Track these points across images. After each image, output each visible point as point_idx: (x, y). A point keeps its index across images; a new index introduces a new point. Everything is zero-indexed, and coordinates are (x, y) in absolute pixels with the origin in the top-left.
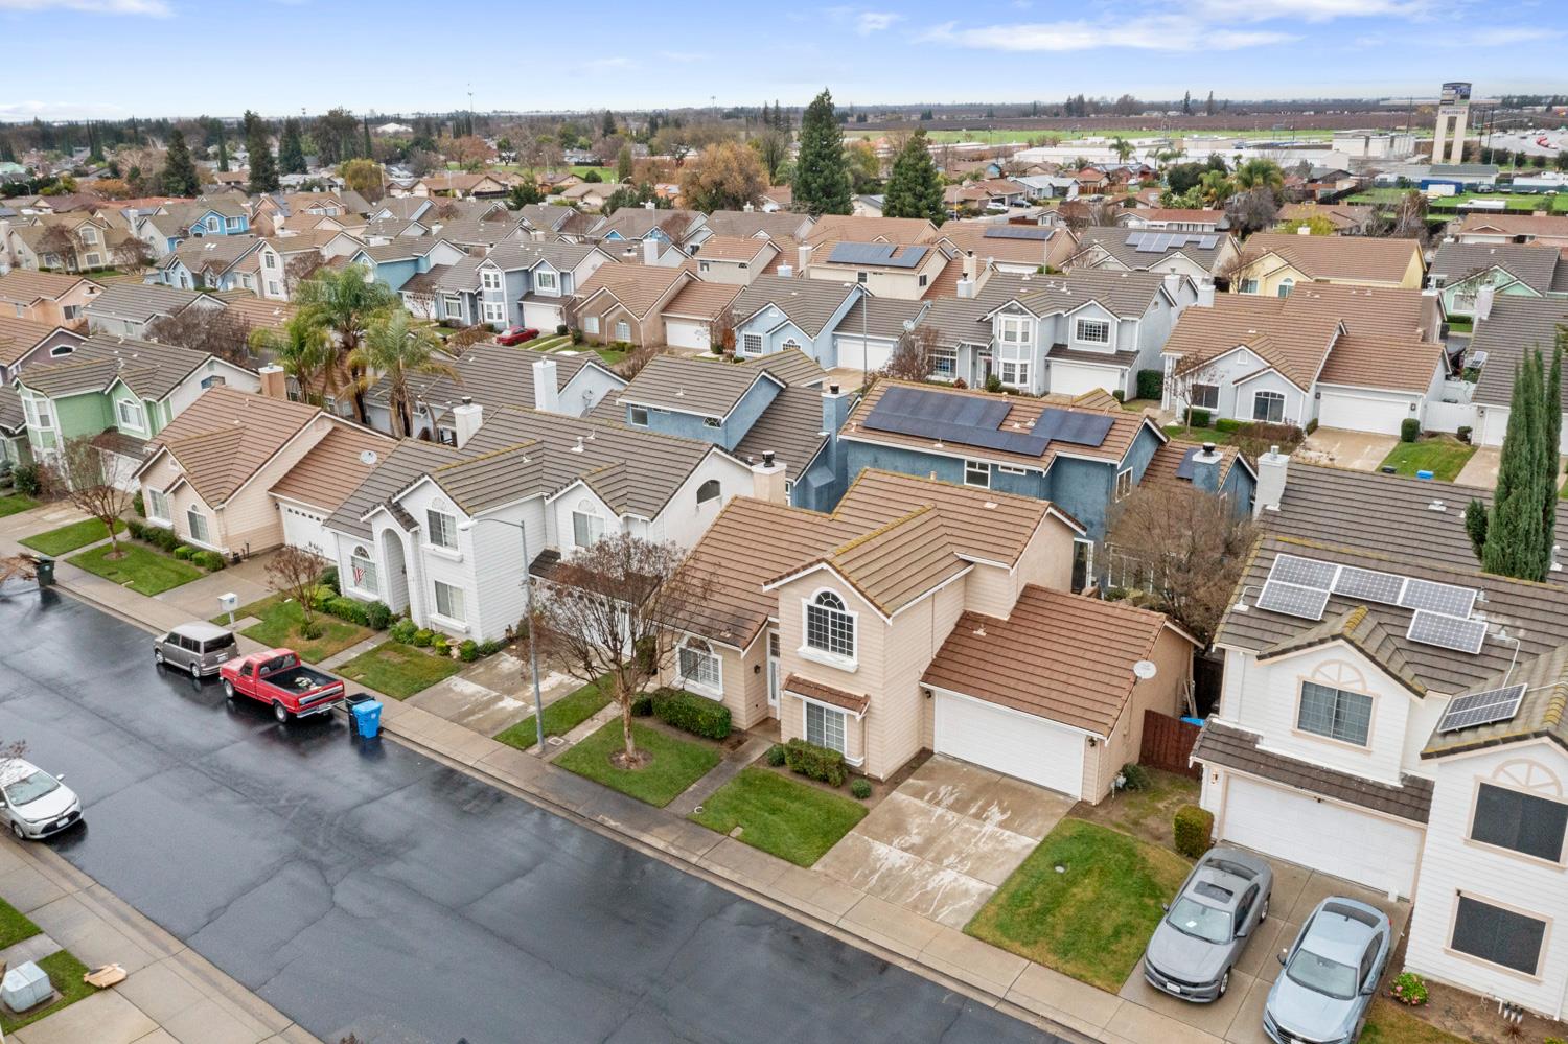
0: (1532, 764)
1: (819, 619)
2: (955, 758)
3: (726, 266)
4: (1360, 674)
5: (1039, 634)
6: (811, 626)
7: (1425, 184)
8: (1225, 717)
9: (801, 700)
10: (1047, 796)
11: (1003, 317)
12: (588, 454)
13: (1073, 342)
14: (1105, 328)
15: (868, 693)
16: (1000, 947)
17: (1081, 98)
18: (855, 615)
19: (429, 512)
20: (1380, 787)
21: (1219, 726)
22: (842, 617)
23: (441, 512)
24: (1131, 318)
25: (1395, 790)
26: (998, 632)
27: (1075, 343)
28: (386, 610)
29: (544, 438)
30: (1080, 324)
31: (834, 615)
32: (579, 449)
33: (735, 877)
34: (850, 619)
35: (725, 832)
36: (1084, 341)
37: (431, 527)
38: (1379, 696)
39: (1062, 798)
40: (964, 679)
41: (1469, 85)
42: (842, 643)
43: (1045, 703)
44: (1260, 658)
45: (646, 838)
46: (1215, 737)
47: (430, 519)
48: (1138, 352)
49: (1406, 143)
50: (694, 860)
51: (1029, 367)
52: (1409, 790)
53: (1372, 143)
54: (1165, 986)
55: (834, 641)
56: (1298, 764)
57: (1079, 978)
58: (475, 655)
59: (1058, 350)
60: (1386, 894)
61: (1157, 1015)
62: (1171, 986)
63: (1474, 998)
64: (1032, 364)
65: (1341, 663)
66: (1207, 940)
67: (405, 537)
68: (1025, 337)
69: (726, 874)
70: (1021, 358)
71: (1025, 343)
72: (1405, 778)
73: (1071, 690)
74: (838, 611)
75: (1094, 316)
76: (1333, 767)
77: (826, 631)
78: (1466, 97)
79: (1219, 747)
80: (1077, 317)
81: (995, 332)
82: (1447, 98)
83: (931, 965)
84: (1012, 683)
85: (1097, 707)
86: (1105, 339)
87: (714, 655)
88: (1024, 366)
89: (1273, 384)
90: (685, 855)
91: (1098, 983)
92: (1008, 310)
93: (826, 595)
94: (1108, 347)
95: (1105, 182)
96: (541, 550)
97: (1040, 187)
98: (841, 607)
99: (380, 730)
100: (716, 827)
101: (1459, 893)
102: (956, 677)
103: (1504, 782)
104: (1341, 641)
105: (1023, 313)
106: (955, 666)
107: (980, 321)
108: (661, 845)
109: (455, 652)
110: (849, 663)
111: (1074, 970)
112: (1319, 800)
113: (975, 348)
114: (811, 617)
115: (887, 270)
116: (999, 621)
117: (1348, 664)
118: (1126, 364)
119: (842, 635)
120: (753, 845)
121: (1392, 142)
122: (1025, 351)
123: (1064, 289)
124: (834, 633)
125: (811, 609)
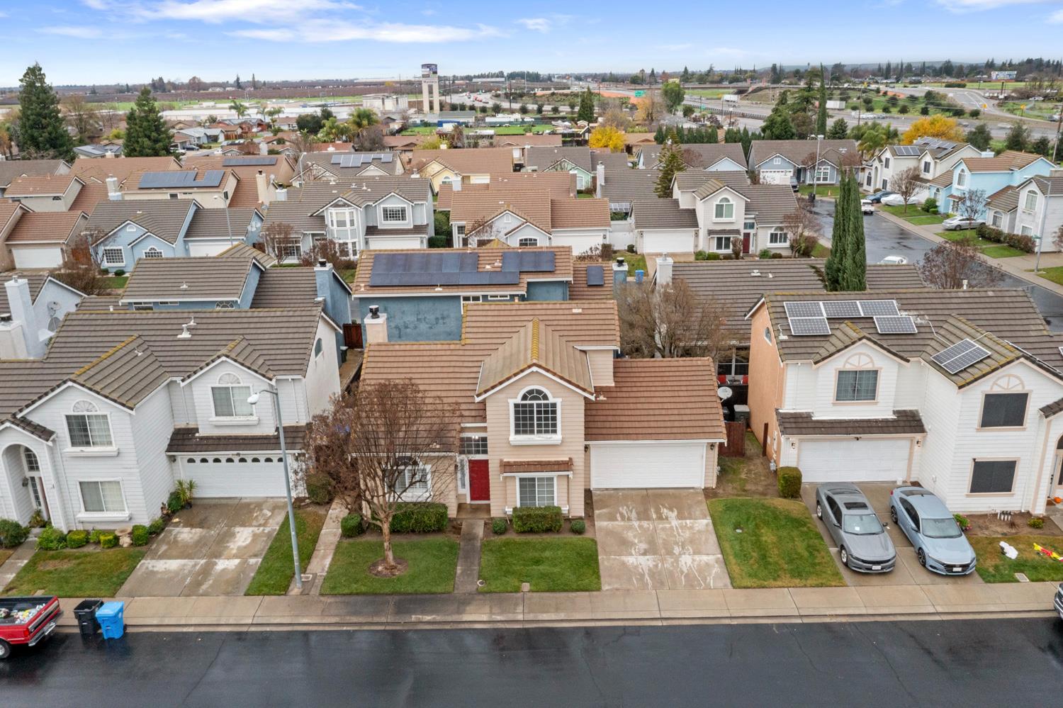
0: (1010, 376)
1: (524, 412)
2: (607, 489)
3: (39, 200)
4: (871, 358)
5: (642, 389)
6: (517, 419)
7: (440, 124)
8: (786, 407)
9: (514, 477)
10: (684, 493)
11: (333, 211)
12: (196, 338)
13: (381, 223)
14: (403, 211)
15: (571, 456)
16: (763, 588)
17: (161, 79)
18: (558, 401)
19: (68, 417)
20: (886, 421)
21: (785, 414)
22: (546, 405)
23: (86, 413)
24: (420, 203)
25: (894, 421)
26: (614, 395)
27: (383, 224)
28: (17, 526)
29: (140, 333)
30: (385, 210)
31: (539, 405)
32: (186, 335)
33: (562, 616)
34: (554, 405)
35: (517, 590)
36: (389, 222)
37: (70, 430)
38: (881, 368)
39: (692, 491)
40: (611, 431)
41: (436, 66)
42: (546, 425)
43: (675, 430)
44: (816, 363)
45: (466, 617)
46: (787, 420)
47: (69, 424)
48: (428, 225)
49: (404, 101)
50: (520, 617)
51: (357, 244)
52: (901, 418)
53: (387, 101)
54: (871, 569)
55: (539, 425)
56: (840, 422)
57: (821, 585)
58: (146, 538)
59: (371, 231)
60: (895, 482)
61: (876, 588)
62: (875, 567)
63: (984, 516)
64: (359, 242)
65: (860, 354)
66: (874, 534)
67: (40, 448)
68: (352, 223)
69: (553, 617)
70: (352, 238)
71: (352, 228)
72: (895, 412)
73: (685, 418)
74: (542, 402)
75: (394, 204)
76: (858, 418)
77: (532, 419)
78: (435, 73)
79: (793, 425)
80: (382, 206)
81: (328, 221)
82: (426, 73)
83: (742, 615)
84: (646, 424)
85: (709, 423)
86: (404, 218)
87: (421, 466)
88: (354, 244)
89: (529, 233)
90: (511, 617)
91: (833, 584)
92: (336, 205)
93: (531, 392)
94: (407, 224)
95: (239, 131)
96: (172, 430)
97: (198, 136)
98: (545, 397)
99: (125, 627)
100: (509, 589)
101: (974, 460)
102: (604, 431)
103: (997, 390)
104: (864, 341)
105: (349, 206)
106: (599, 425)
107: (311, 216)
108: (485, 618)
109: (125, 541)
110: (556, 438)
111: (815, 582)
112: (858, 439)
113: (313, 235)
114: (517, 412)
115: (195, 190)
116: (610, 387)
117: (864, 354)
118: (423, 233)
119: (546, 419)
120: (548, 591)
121: (397, 101)
122: (354, 233)
123: (365, 188)
124: (539, 419)
125: (516, 406)
